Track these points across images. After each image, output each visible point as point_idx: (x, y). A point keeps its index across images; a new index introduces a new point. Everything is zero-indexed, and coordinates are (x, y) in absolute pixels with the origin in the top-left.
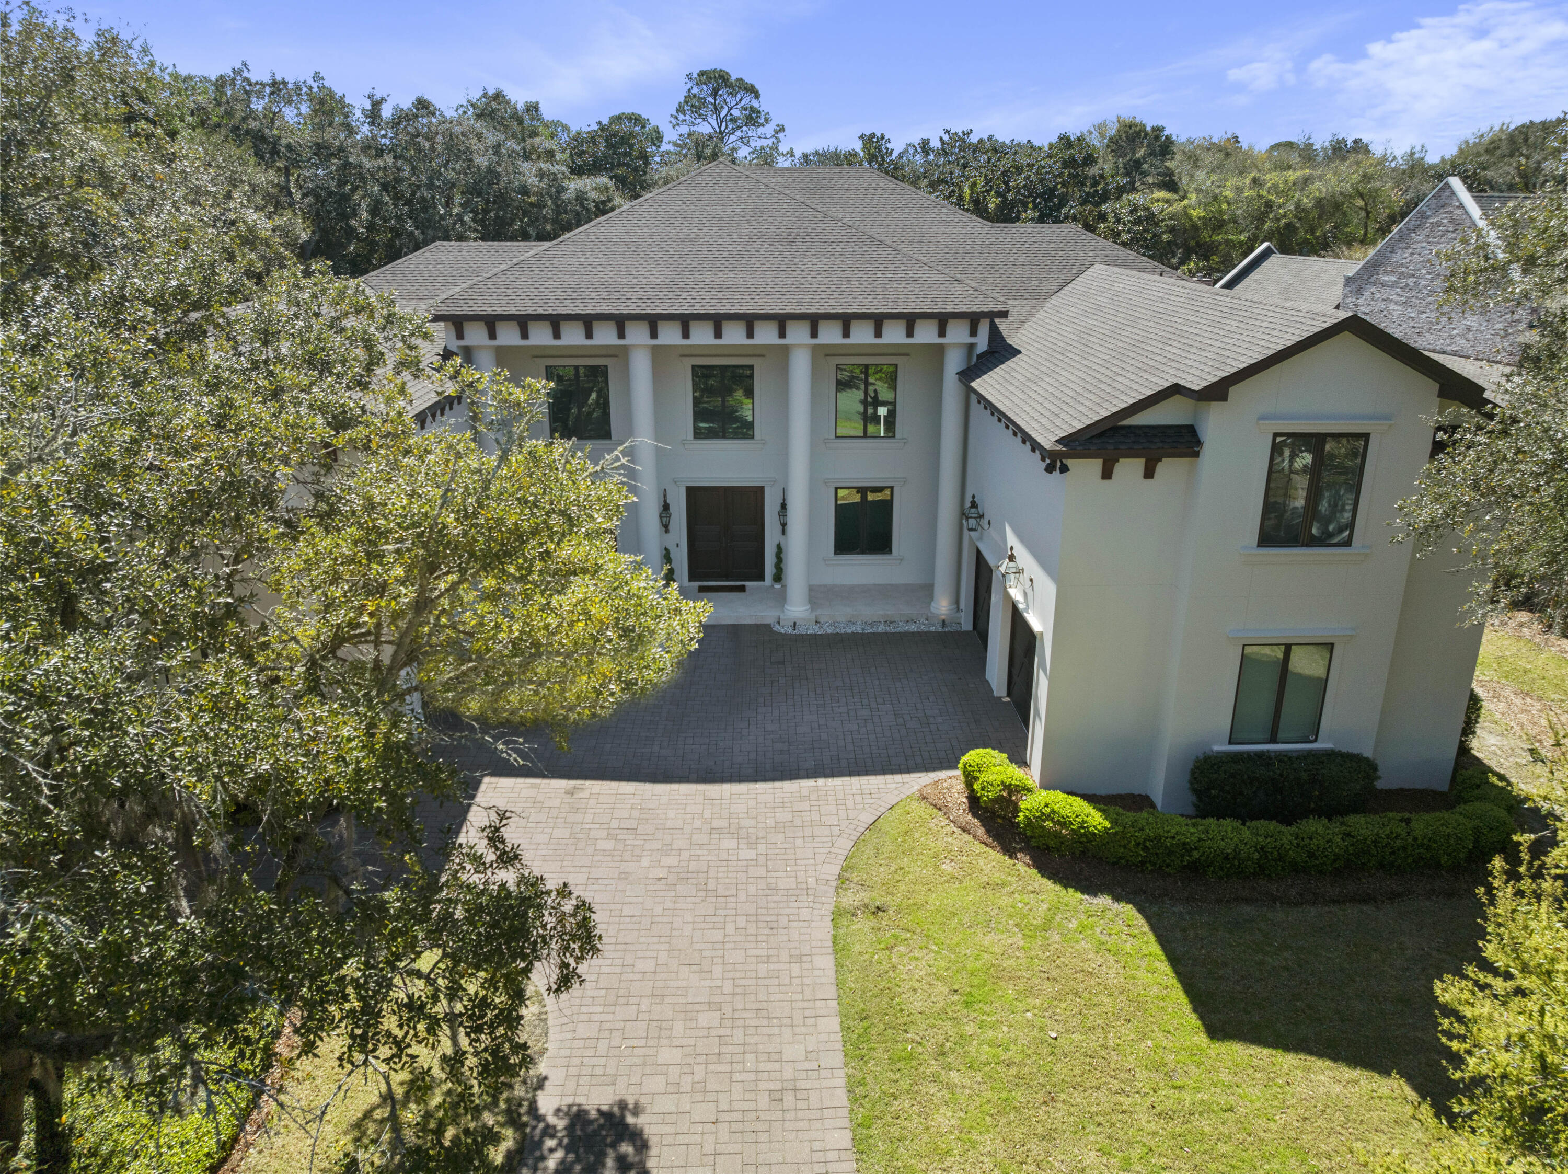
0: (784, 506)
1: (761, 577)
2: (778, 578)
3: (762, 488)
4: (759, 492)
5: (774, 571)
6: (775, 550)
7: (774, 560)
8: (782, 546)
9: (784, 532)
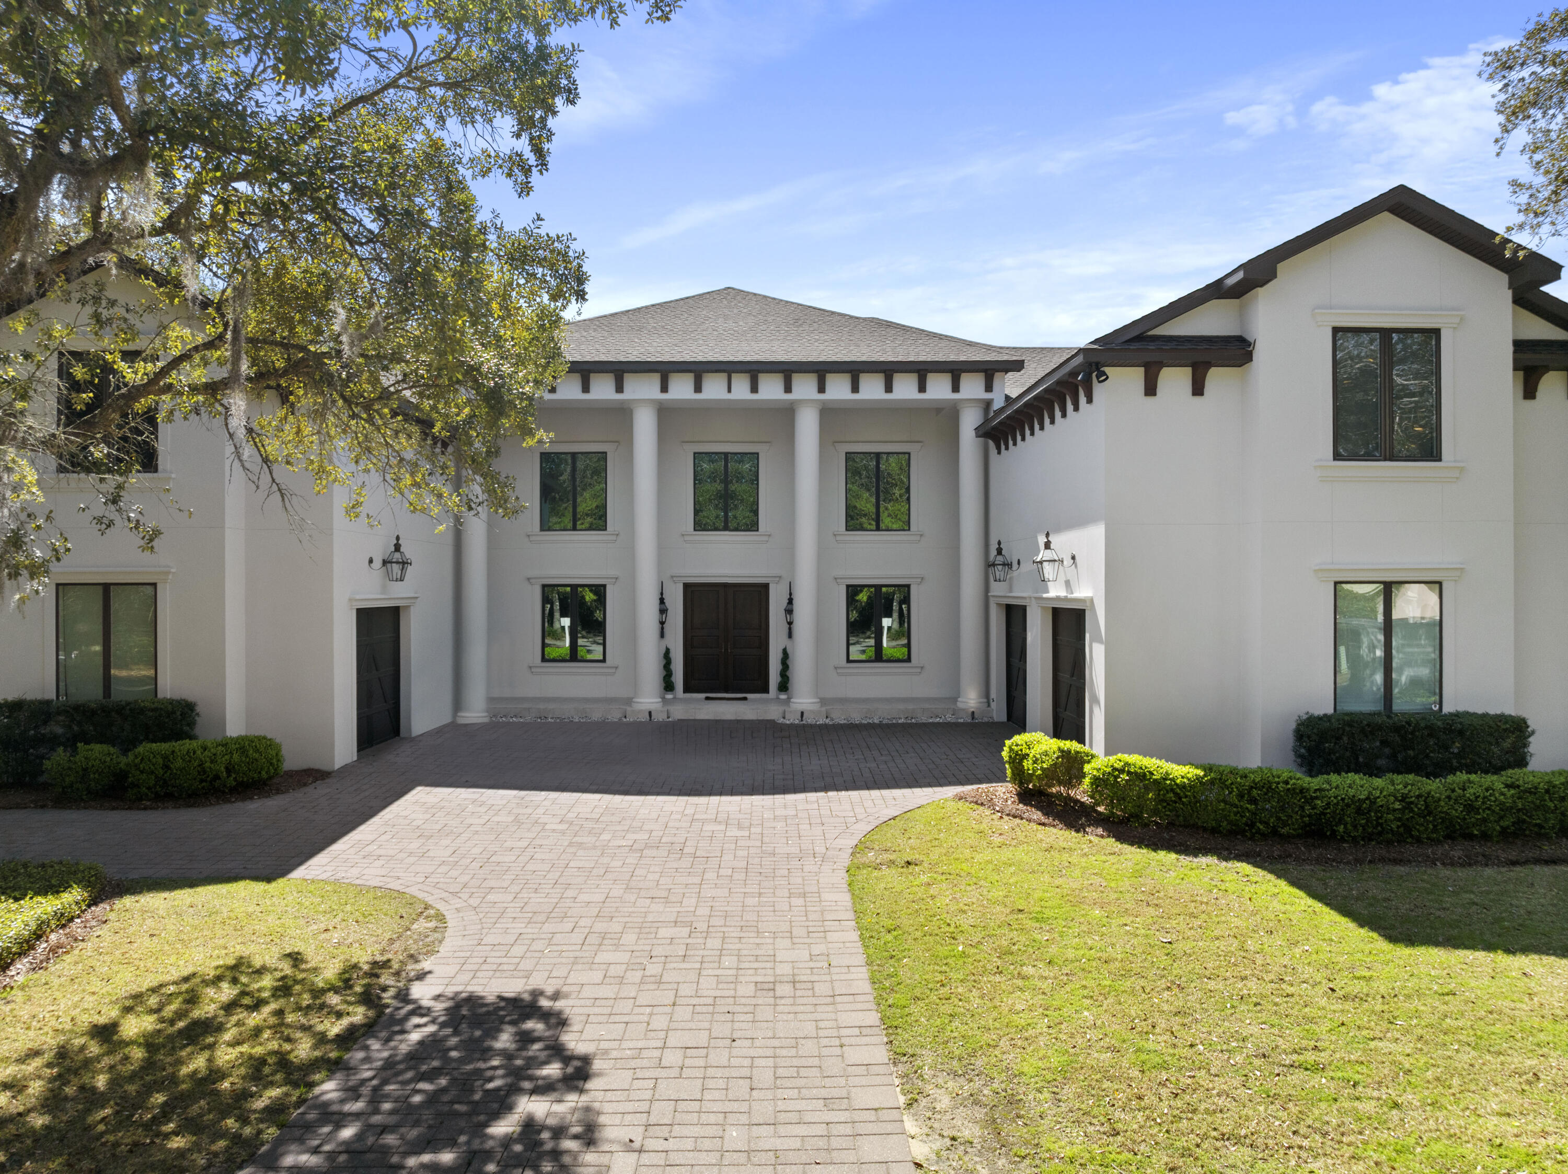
0: (790, 601)
1: (766, 690)
2: (784, 686)
3: (766, 586)
4: (760, 591)
5: (779, 679)
6: (780, 655)
7: (780, 667)
8: (788, 651)
9: (790, 635)
